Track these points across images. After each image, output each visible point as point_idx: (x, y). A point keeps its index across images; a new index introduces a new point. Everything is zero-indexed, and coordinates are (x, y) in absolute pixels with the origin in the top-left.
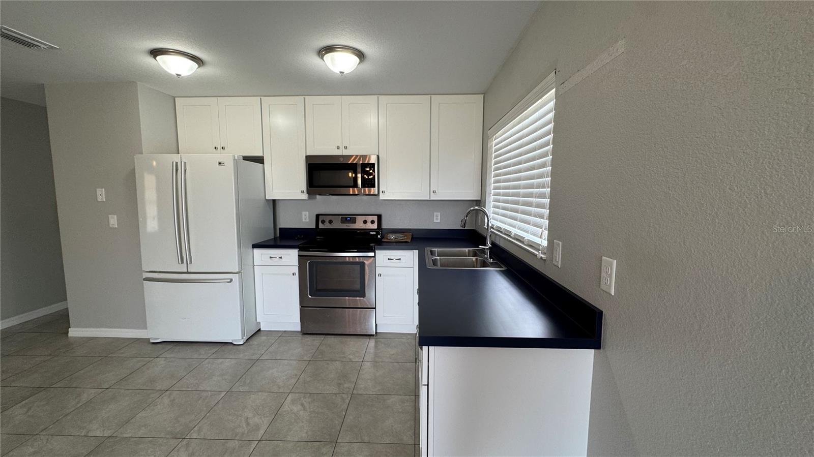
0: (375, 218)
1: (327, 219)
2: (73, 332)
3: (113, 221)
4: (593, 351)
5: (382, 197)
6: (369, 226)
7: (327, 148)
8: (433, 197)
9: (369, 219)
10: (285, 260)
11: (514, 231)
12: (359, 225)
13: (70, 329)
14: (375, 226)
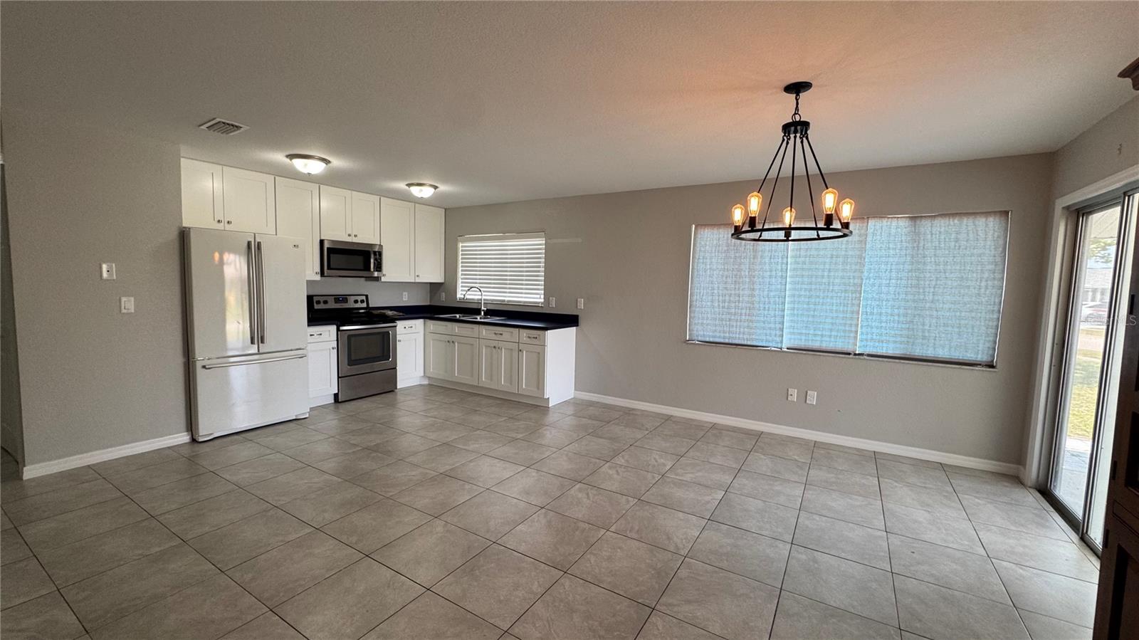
0: (364, 298)
1: (322, 299)
2: (30, 472)
3: (129, 304)
4: (575, 328)
5: (383, 279)
6: (359, 305)
7: (339, 233)
8: (418, 280)
9: (359, 298)
10: (325, 336)
11: (507, 299)
12: (351, 304)
13: (25, 469)
14: (364, 305)
